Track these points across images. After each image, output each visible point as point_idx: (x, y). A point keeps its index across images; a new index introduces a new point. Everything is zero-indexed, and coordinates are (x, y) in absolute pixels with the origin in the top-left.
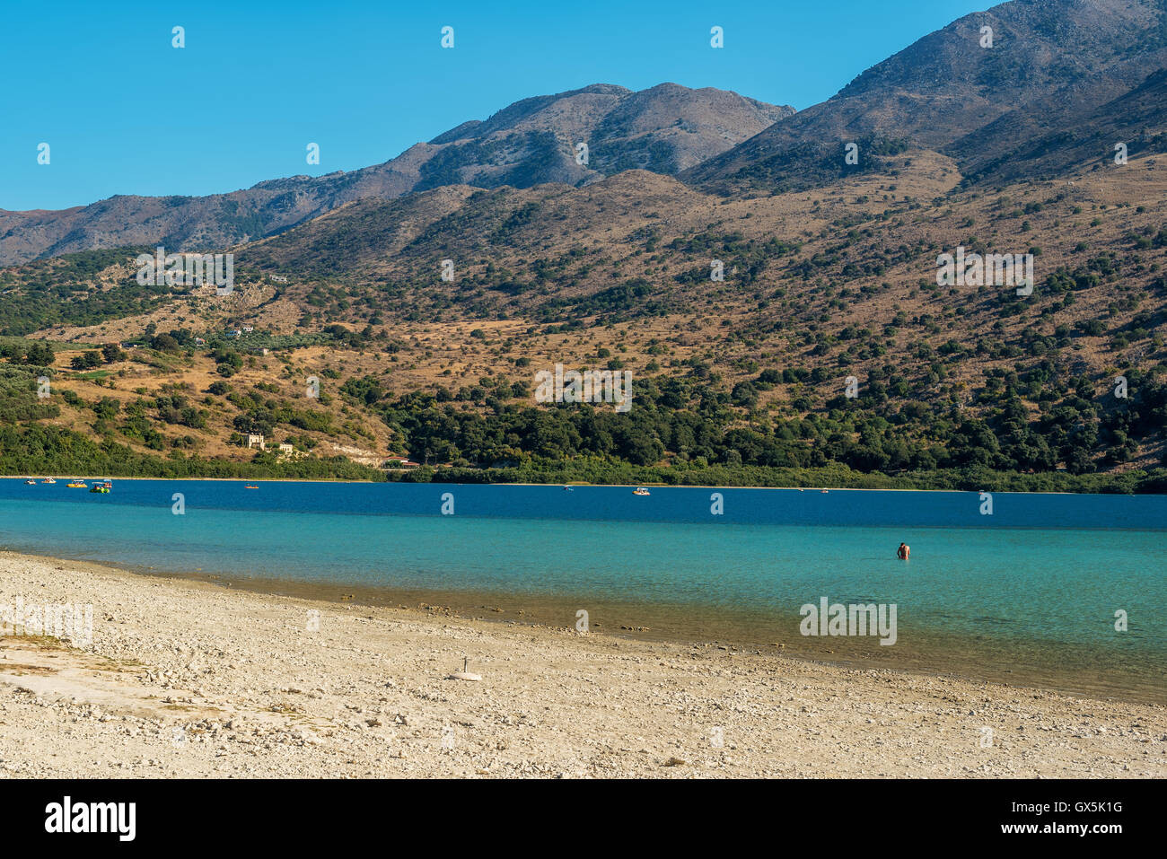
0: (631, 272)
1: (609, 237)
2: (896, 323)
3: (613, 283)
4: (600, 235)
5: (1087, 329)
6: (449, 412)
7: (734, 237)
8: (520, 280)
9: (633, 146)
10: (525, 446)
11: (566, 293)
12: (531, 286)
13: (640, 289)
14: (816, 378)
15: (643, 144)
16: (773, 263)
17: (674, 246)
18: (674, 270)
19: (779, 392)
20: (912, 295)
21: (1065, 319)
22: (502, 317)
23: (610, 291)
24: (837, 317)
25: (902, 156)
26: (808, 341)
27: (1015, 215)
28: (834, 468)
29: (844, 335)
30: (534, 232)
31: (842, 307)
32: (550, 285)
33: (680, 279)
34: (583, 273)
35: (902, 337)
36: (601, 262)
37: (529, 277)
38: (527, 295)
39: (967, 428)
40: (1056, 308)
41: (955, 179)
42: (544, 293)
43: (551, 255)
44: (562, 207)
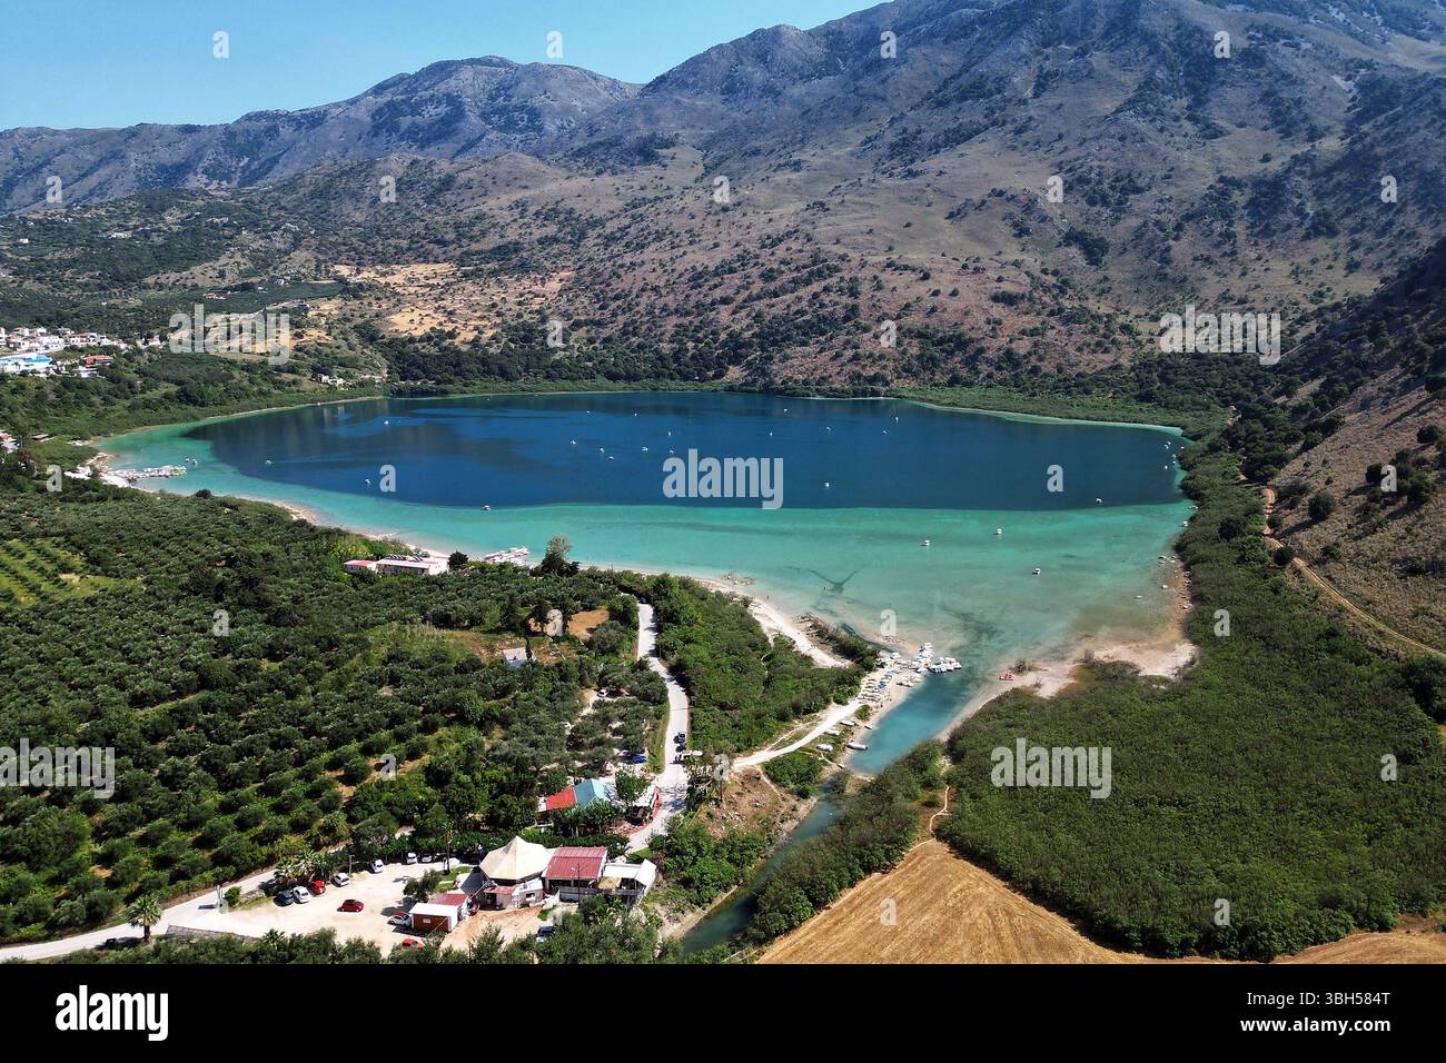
0: (512, 235)
1: (497, 204)
2: (643, 290)
3: (501, 242)
4: (492, 203)
5: (725, 301)
6: (416, 350)
7: (571, 211)
8: (447, 237)
9: (516, 109)
10: (456, 374)
11: (475, 247)
12: (453, 242)
13: (517, 247)
14: (599, 324)
15: (522, 108)
16: (590, 232)
17: (537, 214)
18: (537, 233)
19: (582, 332)
20: (654, 270)
21: (718, 294)
22: (436, 262)
23: (499, 248)
24: (615, 283)
25: (672, 150)
26: (599, 301)
27: (716, 214)
28: (600, 380)
29: (617, 298)
30: (453, 198)
31: (619, 277)
32: (465, 242)
33: (540, 242)
34: (483, 233)
35: (644, 300)
36: (494, 226)
37: (451, 236)
38: (451, 247)
39: (661, 358)
40: (715, 286)
41: (700, 169)
42: (461, 246)
43: (463, 217)
44: (470, 180)
